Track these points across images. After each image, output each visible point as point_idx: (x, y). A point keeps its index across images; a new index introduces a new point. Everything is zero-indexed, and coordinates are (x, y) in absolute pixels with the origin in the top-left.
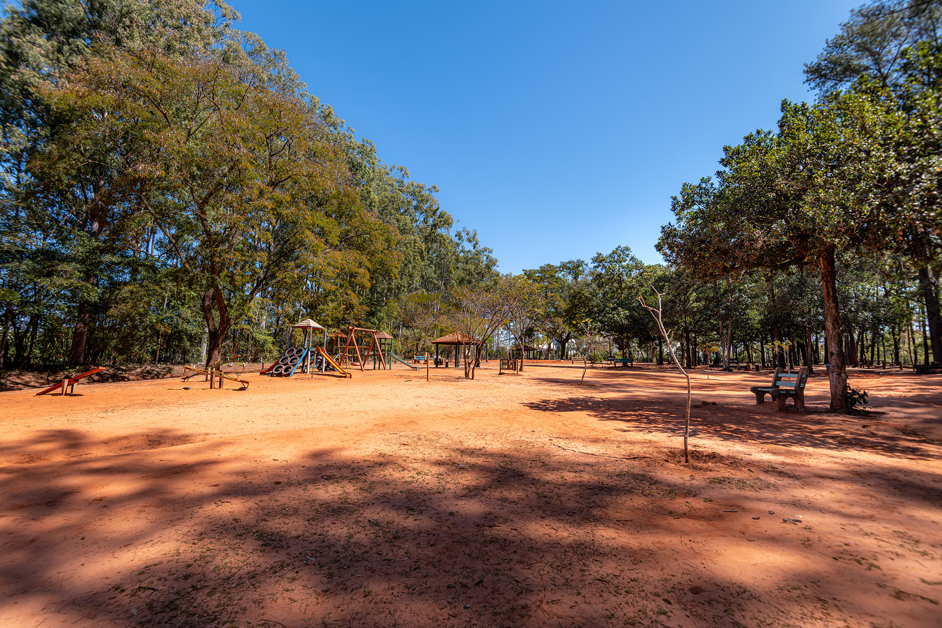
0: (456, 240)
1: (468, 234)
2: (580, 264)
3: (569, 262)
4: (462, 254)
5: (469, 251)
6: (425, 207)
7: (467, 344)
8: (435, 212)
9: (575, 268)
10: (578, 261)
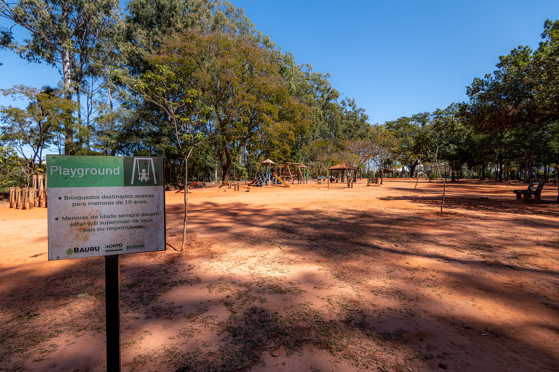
0: (341, 105)
1: (349, 101)
2: (426, 115)
3: (419, 115)
4: (345, 114)
5: (350, 112)
6: (322, 87)
7: (349, 169)
8: (329, 90)
9: (422, 118)
10: (425, 113)
